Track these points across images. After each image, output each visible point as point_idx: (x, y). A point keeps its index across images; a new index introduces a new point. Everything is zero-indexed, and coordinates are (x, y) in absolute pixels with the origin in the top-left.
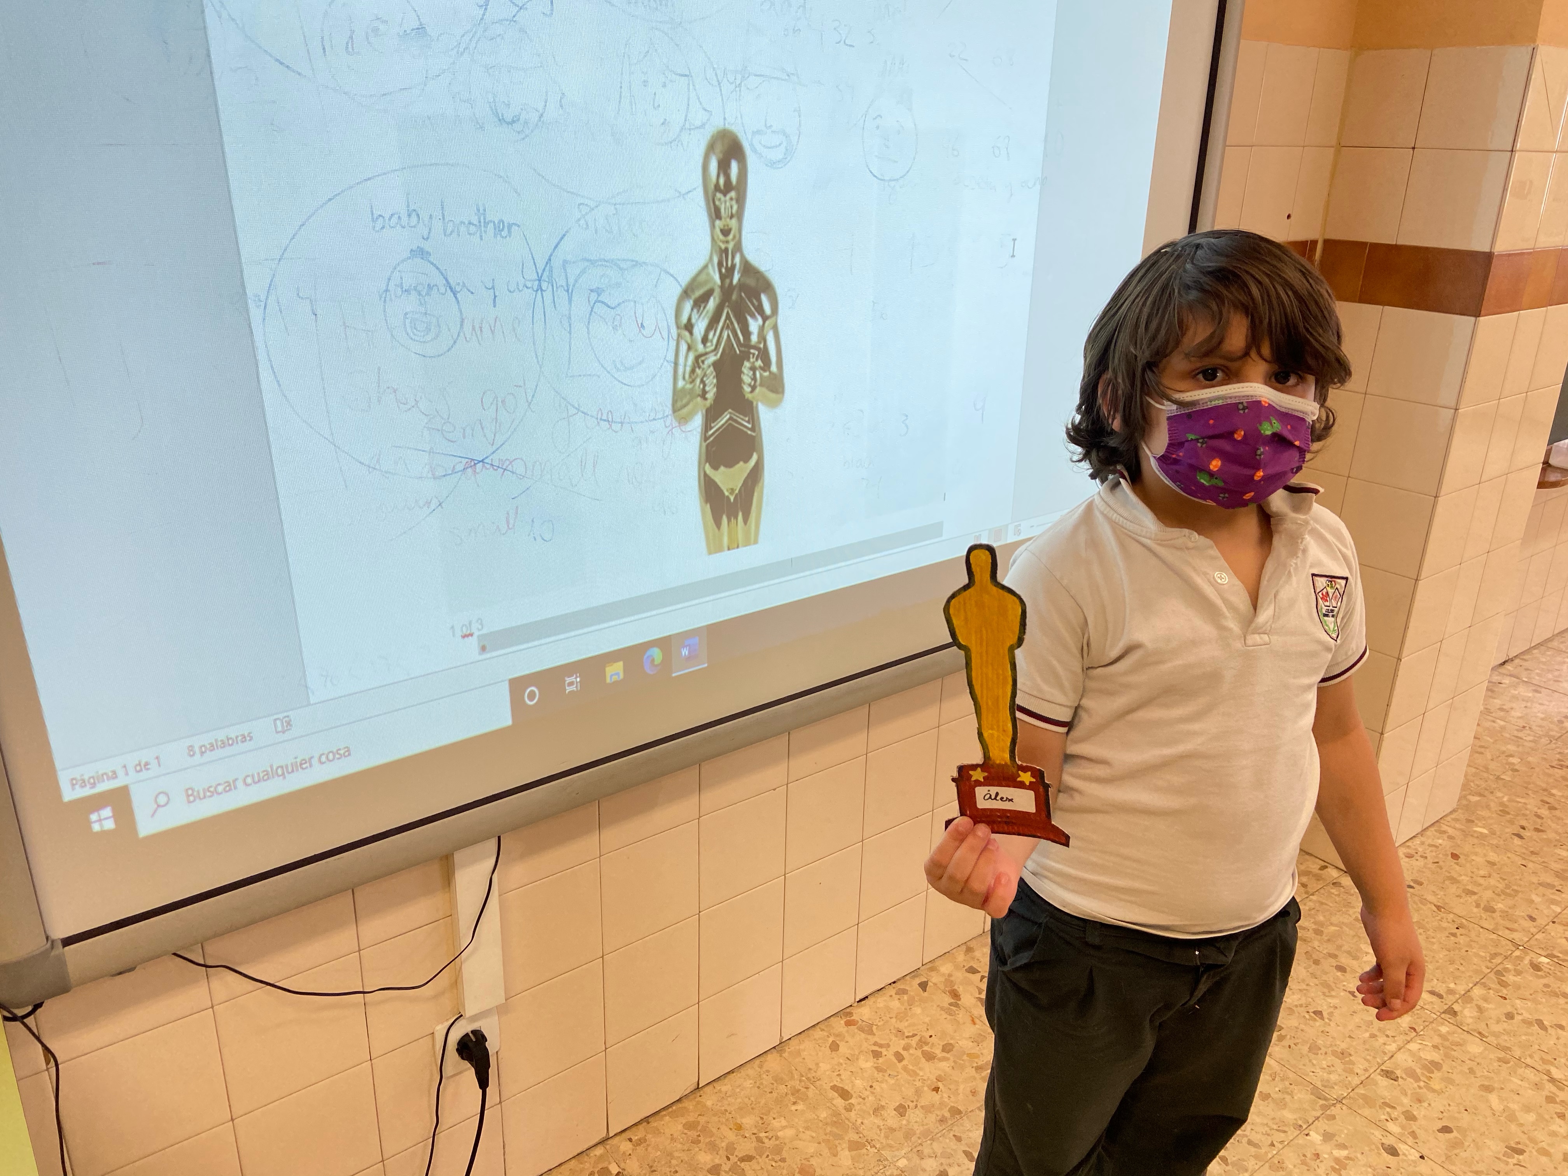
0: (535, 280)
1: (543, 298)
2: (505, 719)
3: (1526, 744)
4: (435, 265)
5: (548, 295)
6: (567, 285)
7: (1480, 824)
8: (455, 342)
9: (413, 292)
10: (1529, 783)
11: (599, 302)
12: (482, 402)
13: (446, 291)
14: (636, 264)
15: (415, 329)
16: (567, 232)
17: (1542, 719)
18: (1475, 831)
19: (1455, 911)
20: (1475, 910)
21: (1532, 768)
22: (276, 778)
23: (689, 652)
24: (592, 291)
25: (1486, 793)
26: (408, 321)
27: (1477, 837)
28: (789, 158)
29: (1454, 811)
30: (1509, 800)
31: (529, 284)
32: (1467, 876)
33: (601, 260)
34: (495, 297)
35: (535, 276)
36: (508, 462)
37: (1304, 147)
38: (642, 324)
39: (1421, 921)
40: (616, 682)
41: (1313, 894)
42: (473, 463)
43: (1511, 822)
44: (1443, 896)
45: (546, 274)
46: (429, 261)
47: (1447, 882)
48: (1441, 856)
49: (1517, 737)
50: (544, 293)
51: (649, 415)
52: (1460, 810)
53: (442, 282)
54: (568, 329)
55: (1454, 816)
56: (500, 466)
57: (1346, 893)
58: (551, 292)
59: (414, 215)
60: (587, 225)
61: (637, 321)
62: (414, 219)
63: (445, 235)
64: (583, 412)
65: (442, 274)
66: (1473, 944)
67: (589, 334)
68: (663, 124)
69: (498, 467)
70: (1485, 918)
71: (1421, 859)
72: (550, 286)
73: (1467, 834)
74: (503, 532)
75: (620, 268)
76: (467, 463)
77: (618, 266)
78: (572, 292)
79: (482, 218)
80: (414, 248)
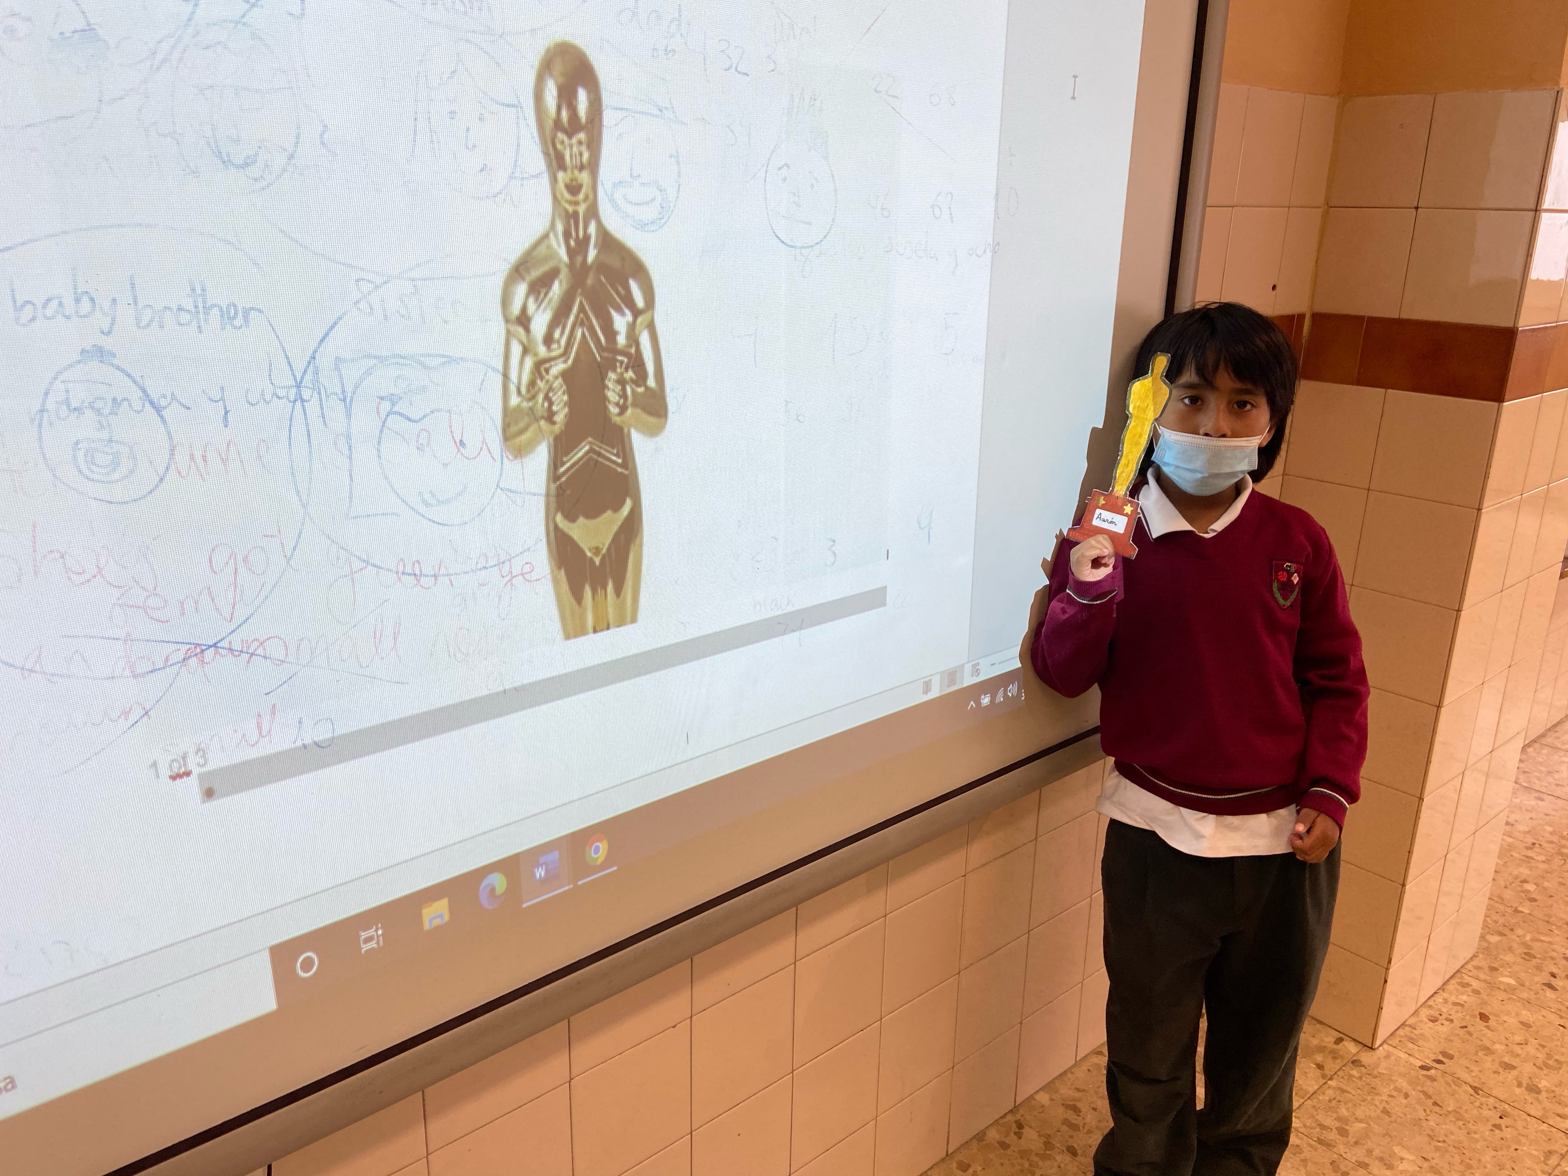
0: (290, 387)
1: (304, 410)
2: (268, 1003)
3: (1539, 865)
4: (122, 371)
5: (313, 407)
6: (343, 392)
7: (1506, 973)
8: (161, 480)
9: (88, 412)
10: (1550, 916)
11: (395, 413)
12: (211, 562)
13: (143, 406)
14: (450, 360)
15: (93, 464)
16: (340, 318)
17: (1551, 833)
18: (1501, 982)
19: (1494, 1093)
20: (1518, 1091)
21: (1551, 896)
23: (545, 874)
24: (382, 398)
25: (1506, 931)
26: (81, 454)
27: (1505, 990)
28: (666, 218)
29: (1475, 956)
30: (1534, 940)
31: (281, 393)
32: (1501, 1043)
33: (395, 356)
34: (226, 413)
35: (292, 382)
36: (256, 644)
37: (1289, 207)
38: (461, 441)
39: (1458, 1110)
40: (438, 928)
41: (1331, 1079)
42: (199, 650)
43: (1539, 968)
44: (1478, 1073)
45: (309, 376)
46: (112, 365)
47: (1480, 1054)
48: (1468, 1017)
49: (1527, 857)
50: (305, 404)
51: (477, 563)
52: (1480, 955)
53: (135, 395)
54: (347, 452)
55: (1475, 962)
56: (245, 650)
57: (1369, 1074)
58: (318, 403)
59: (85, 299)
60: (371, 308)
61: (453, 437)
62: (86, 305)
63: (139, 327)
64: (374, 566)
65: (135, 382)
66: (1523, 1140)
67: (379, 457)
68: (481, 170)
69: (241, 651)
70: (1530, 1101)
71: (1446, 1023)
72: (316, 395)
73: (1493, 986)
74: (253, 743)
75: (426, 367)
76: (189, 650)
77: (421, 363)
78: (351, 401)
79: (199, 301)
80: (87, 347)
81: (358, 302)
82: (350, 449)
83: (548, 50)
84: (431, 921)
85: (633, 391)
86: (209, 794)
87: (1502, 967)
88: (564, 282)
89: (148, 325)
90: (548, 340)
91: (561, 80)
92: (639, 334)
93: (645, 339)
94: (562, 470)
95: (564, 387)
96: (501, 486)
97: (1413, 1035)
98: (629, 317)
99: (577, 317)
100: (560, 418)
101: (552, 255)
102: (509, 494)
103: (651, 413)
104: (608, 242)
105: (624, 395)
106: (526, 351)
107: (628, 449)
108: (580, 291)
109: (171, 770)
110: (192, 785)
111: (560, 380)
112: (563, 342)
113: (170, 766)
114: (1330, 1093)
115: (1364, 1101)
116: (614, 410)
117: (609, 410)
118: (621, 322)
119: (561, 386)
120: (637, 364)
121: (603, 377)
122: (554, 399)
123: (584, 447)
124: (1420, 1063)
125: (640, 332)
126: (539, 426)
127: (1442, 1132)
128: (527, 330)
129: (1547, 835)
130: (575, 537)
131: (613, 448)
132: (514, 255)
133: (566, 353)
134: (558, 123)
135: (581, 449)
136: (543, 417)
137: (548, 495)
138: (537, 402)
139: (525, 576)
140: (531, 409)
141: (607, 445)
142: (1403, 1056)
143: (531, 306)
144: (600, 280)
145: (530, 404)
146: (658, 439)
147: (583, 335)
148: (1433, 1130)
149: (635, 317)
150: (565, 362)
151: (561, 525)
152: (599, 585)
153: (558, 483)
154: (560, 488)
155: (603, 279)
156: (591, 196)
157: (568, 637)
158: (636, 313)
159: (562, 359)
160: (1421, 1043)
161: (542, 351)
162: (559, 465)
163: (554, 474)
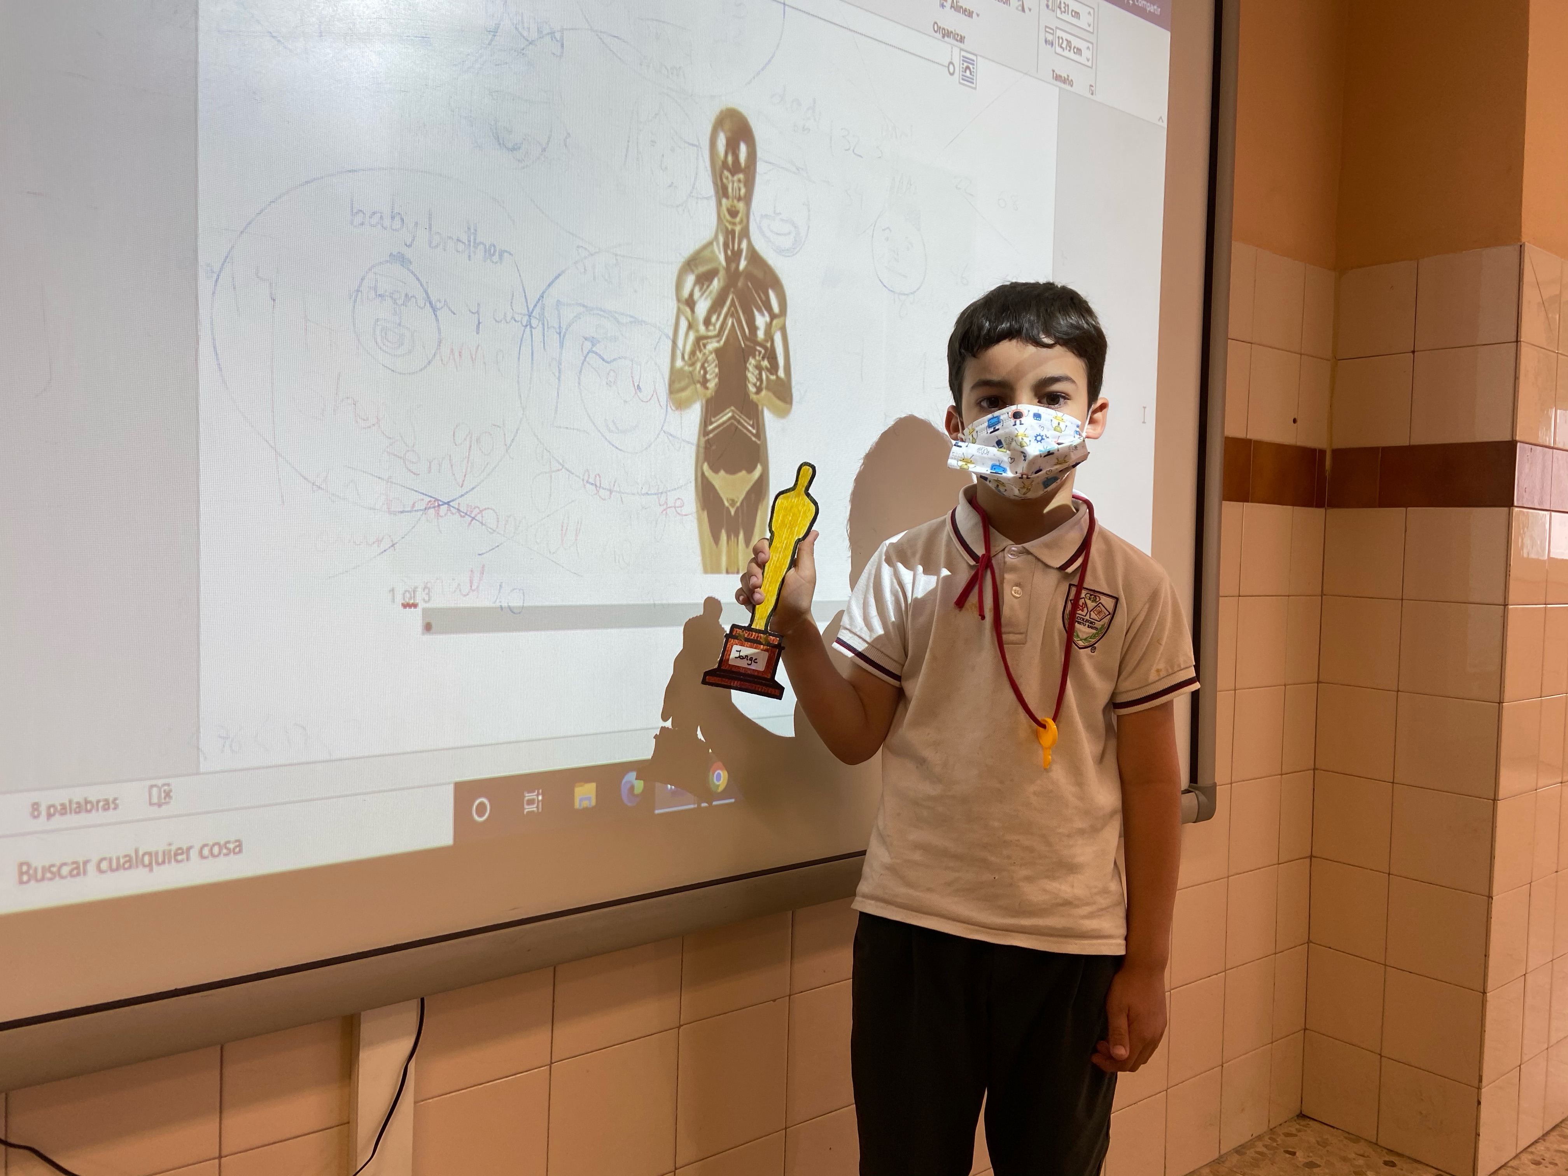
0: (525, 315)
1: (532, 334)
2: (447, 837)
4: (415, 275)
5: (537, 333)
6: (560, 327)
9: (388, 299)
11: (594, 352)
12: (454, 436)
13: (425, 304)
14: (635, 321)
15: (386, 338)
22: (141, 868)
24: (586, 339)
26: (378, 329)
28: (798, 249)
31: (518, 318)
33: (598, 309)
34: (479, 323)
35: (525, 311)
36: (477, 510)
37: (1301, 354)
38: (638, 385)
40: (585, 809)
42: (437, 504)
45: (537, 310)
46: (408, 269)
50: (533, 330)
51: (642, 488)
53: (420, 295)
54: (557, 374)
56: (468, 514)
58: (541, 329)
59: (398, 218)
60: (585, 270)
61: (633, 381)
62: (397, 224)
63: (430, 246)
64: (567, 470)
65: (422, 285)
67: (579, 384)
68: (670, 186)
69: (466, 514)
72: (541, 325)
74: (465, 593)
75: (618, 322)
76: (430, 502)
77: (616, 319)
78: (564, 336)
79: (472, 238)
80: (395, 253)
81: (576, 263)
82: (560, 373)
83: (722, 112)
84: (581, 800)
85: (767, 377)
88: (722, 281)
89: (436, 246)
90: (707, 322)
92: (774, 333)
93: (778, 338)
94: (710, 428)
95: (716, 362)
96: (664, 428)
98: (768, 319)
99: (729, 309)
100: (712, 385)
101: (715, 259)
102: (670, 437)
103: (779, 398)
104: (755, 258)
106: (690, 326)
108: (732, 289)
109: (404, 599)
110: (415, 617)
111: (713, 356)
112: (718, 326)
113: (404, 594)
116: (752, 389)
117: (749, 388)
118: (761, 321)
120: (771, 356)
121: (746, 361)
122: (708, 369)
123: (728, 413)
128: (693, 311)
130: (717, 487)
131: (750, 419)
133: (719, 335)
134: (725, 162)
135: (726, 414)
136: (699, 382)
137: (698, 446)
138: (695, 369)
139: (677, 509)
140: (691, 373)
141: (745, 416)
143: (697, 294)
144: (748, 286)
145: (691, 369)
146: (784, 421)
147: (733, 323)
149: (772, 320)
150: (718, 342)
152: (732, 532)
153: (707, 438)
155: (750, 284)
157: (706, 571)
158: (773, 316)
161: (702, 329)
162: (708, 423)
163: (704, 432)
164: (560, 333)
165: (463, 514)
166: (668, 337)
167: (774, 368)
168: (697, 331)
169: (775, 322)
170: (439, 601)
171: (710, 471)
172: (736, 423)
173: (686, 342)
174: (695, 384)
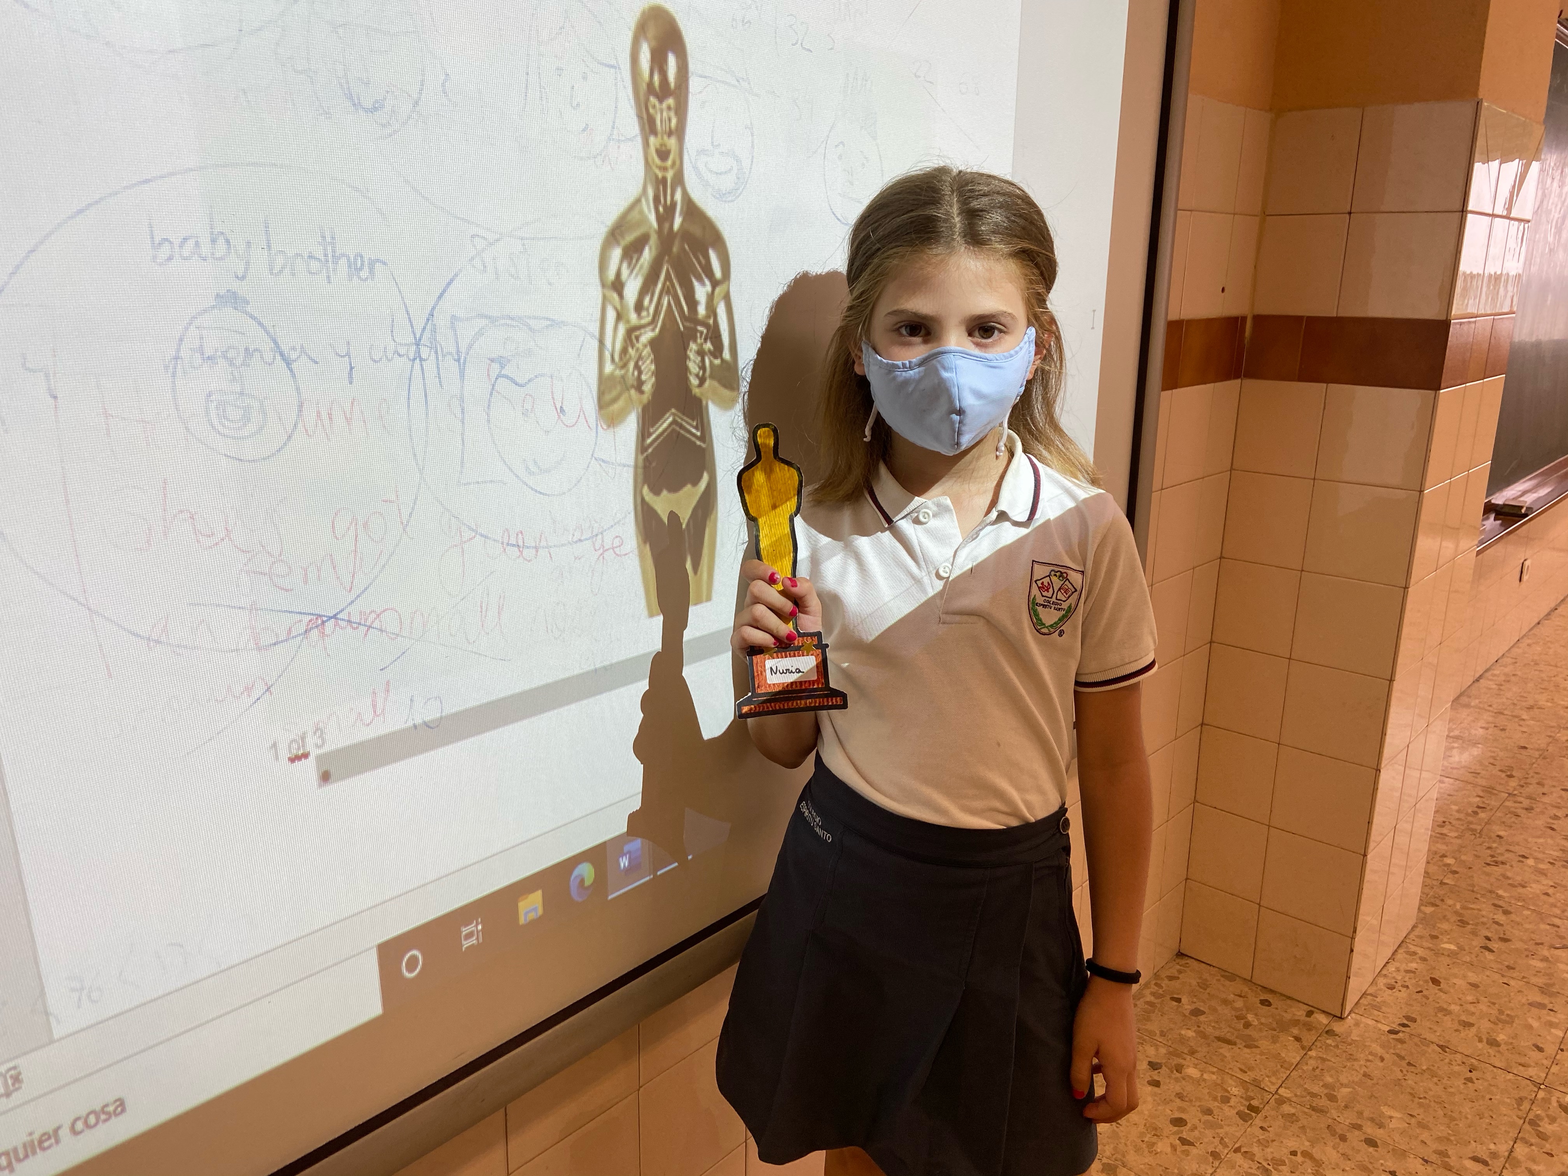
0: (411, 344)
1: (422, 369)
2: (373, 1007)
4: (255, 319)
5: (430, 366)
6: (458, 352)
7: (1445, 940)
8: (290, 437)
9: (221, 361)
10: (1473, 886)
11: (503, 376)
12: (333, 527)
13: (274, 358)
14: (553, 324)
15: (225, 417)
17: (1458, 811)
18: (1444, 949)
19: (1460, 1050)
20: (1480, 1045)
23: (630, 862)
24: (492, 360)
25: (1438, 902)
26: (212, 406)
27: (1448, 956)
28: (741, 189)
29: (1414, 927)
30: (1464, 908)
31: (402, 351)
32: (1455, 1004)
33: (504, 317)
34: (352, 368)
35: (411, 339)
36: (373, 615)
37: (1234, 215)
38: (561, 407)
39: (1432, 1068)
40: (533, 923)
41: (1310, 1050)
42: (320, 621)
43: (1474, 933)
44: (1442, 1033)
45: (427, 334)
46: (246, 313)
47: (1439, 1015)
48: (1421, 983)
49: (1442, 834)
50: (424, 363)
51: (574, 535)
52: (1420, 926)
53: (267, 346)
54: (459, 415)
55: (1417, 932)
56: (363, 623)
57: (1344, 1042)
58: (435, 362)
59: (221, 241)
60: (485, 267)
61: (554, 403)
62: (221, 248)
63: (272, 274)
64: (482, 535)
65: (268, 333)
66: (1494, 1089)
67: (489, 421)
68: (584, 130)
69: (360, 624)
70: (1493, 1054)
71: (1404, 990)
72: (432, 354)
73: (1438, 953)
74: (368, 721)
75: (531, 329)
76: (310, 621)
77: (528, 325)
78: (464, 363)
79: (329, 248)
80: (222, 292)
81: (472, 259)
82: (463, 413)
83: (643, 14)
84: (526, 914)
85: (711, 363)
86: (325, 777)
87: (1442, 934)
89: (281, 271)
90: (639, 307)
91: (654, 43)
94: (649, 441)
95: (652, 356)
96: (595, 455)
97: (1375, 1003)
98: (709, 288)
100: (648, 388)
101: (644, 220)
102: (602, 464)
103: (725, 386)
104: (692, 211)
105: (703, 367)
106: (619, 317)
107: (705, 421)
109: (290, 751)
110: (309, 769)
111: (648, 349)
113: (290, 747)
114: (1312, 1063)
115: (1345, 1067)
116: (694, 381)
117: (690, 381)
118: (701, 292)
119: (649, 355)
120: (715, 335)
121: (685, 348)
122: (643, 368)
123: (668, 418)
124: (1387, 1028)
125: (718, 304)
126: (630, 396)
127: (1422, 1089)
128: (621, 295)
129: (1454, 813)
131: (693, 420)
132: (611, 218)
136: (633, 386)
137: (636, 467)
138: (628, 371)
139: (615, 550)
140: (623, 377)
141: (688, 417)
142: (1370, 1022)
145: (623, 372)
147: (669, 303)
148: (1413, 1089)
149: (714, 287)
150: (653, 330)
151: (647, 498)
154: (646, 459)
156: (678, 163)
158: (715, 284)
159: (651, 327)
160: (1384, 1009)
161: (633, 316)
163: (642, 447)
164: (458, 360)
165: (355, 625)
166: (593, 336)
167: (718, 350)
168: (628, 321)
169: (718, 290)
170: (336, 741)
171: (651, 495)
172: (678, 429)
173: (615, 338)
174: (628, 390)
